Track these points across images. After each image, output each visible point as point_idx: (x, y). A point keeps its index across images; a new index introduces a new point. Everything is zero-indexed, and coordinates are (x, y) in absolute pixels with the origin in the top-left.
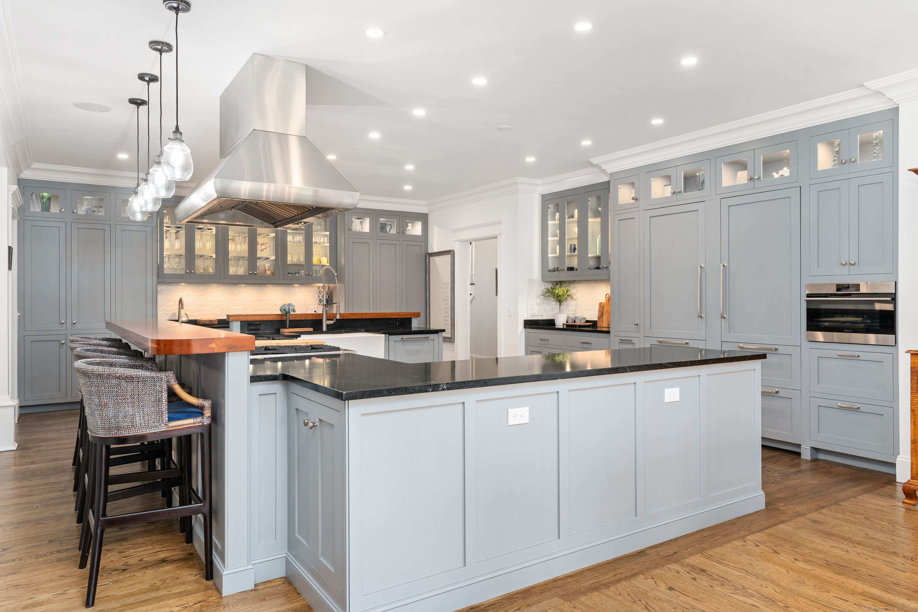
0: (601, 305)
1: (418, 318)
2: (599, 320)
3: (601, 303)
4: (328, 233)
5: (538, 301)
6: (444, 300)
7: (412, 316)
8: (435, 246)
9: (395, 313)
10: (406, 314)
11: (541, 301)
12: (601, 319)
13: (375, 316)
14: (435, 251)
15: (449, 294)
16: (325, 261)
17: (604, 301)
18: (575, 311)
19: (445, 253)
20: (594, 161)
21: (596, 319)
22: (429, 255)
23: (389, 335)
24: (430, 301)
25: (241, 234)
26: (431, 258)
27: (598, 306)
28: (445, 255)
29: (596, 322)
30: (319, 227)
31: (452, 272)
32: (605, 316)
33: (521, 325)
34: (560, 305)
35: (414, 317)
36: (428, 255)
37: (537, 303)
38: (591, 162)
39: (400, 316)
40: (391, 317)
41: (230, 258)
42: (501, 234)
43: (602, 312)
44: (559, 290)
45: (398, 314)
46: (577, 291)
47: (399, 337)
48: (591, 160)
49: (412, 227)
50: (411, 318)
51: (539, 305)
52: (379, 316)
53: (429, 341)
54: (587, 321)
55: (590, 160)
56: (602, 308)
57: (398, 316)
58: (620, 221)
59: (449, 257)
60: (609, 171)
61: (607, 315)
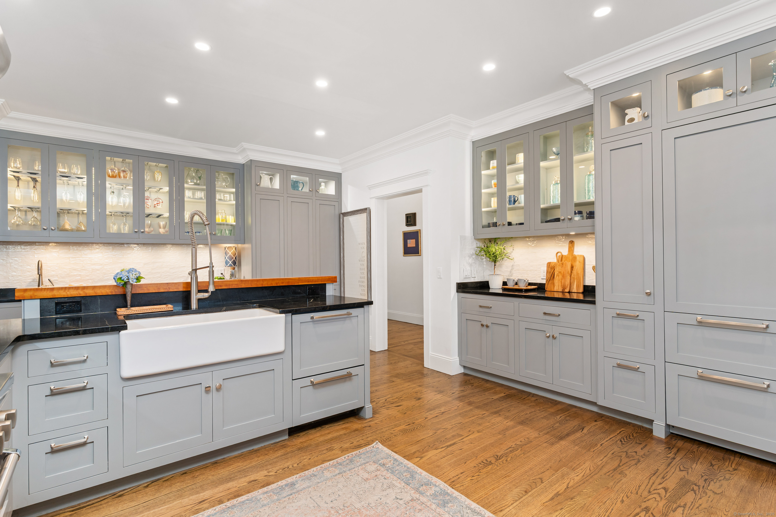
0: (549, 265)
1: (334, 284)
2: (548, 283)
3: (549, 264)
4: (234, 190)
5: (470, 261)
6: (359, 261)
7: (326, 281)
8: (348, 207)
9: (304, 279)
10: (318, 279)
11: (473, 261)
12: (550, 282)
13: (277, 284)
14: (349, 210)
15: (365, 254)
16: (231, 220)
17: (554, 260)
18: (510, 272)
19: (360, 212)
20: (571, 73)
21: (544, 282)
22: (343, 215)
23: (292, 315)
24: (344, 261)
25: (124, 186)
26: (345, 218)
27: (546, 266)
28: (360, 214)
29: (544, 285)
30: (224, 184)
31: (368, 231)
32: (557, 278)
33: (454, 288)
34: (495, 265)
35: (329, 282)
36: (341, 215)
37: (469, 263)
38: (567, 75)
39: (311, 282)
40: (298, 283)
41: (107, 213)
42: (427, 185)
43: (551, 273)
44: (493, 248)
45: (308, 280)
46: (513, 250)
47: (306, 317)
48: (567, 72)
49: (326, 186)
50: (325, 284)
51: (471, 265)
52: (282, 283)
53: (352, 318)
54: (530, 284)
55: (565, 72)
56: (551, 268)
57: (309, 282)
58: (612, 151)
59: (364, 215)
60: (592, 86)
61: (561, 277)
